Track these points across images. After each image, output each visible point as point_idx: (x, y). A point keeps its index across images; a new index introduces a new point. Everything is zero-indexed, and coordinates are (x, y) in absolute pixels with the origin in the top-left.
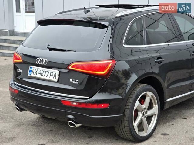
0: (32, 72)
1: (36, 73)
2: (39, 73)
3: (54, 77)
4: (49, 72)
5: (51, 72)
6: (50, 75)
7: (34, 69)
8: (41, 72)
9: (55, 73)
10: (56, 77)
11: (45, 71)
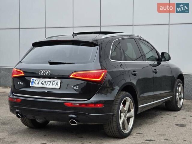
0: (35, 83)
1: (38, 83)
2: (41, 83)
3: (56, 85)
4: (51, 82)
5: (53, 82)
6: (53, 84)
7: (36, 80)
8: (43, 82)
9: (57, 82)
10: (58, 85)
11: (47, 81)
